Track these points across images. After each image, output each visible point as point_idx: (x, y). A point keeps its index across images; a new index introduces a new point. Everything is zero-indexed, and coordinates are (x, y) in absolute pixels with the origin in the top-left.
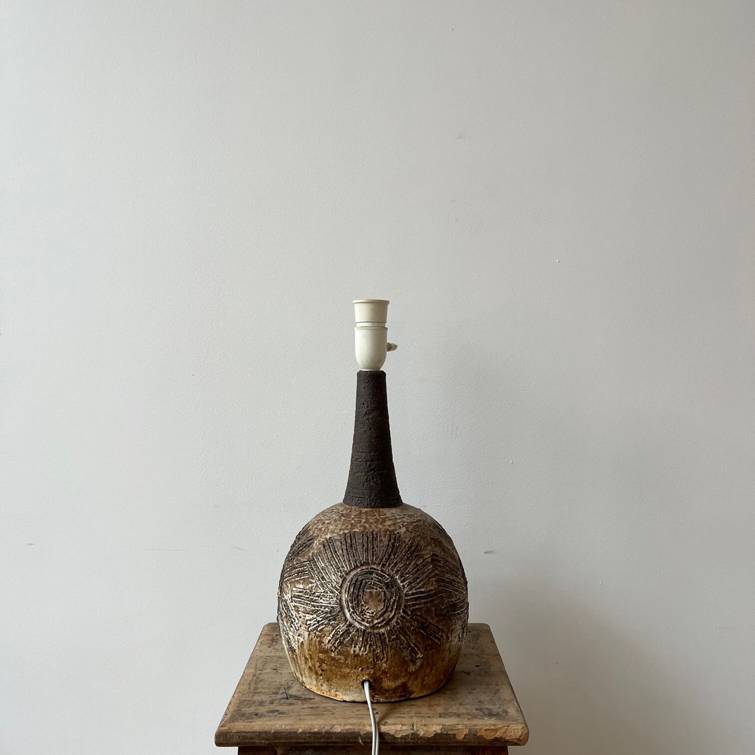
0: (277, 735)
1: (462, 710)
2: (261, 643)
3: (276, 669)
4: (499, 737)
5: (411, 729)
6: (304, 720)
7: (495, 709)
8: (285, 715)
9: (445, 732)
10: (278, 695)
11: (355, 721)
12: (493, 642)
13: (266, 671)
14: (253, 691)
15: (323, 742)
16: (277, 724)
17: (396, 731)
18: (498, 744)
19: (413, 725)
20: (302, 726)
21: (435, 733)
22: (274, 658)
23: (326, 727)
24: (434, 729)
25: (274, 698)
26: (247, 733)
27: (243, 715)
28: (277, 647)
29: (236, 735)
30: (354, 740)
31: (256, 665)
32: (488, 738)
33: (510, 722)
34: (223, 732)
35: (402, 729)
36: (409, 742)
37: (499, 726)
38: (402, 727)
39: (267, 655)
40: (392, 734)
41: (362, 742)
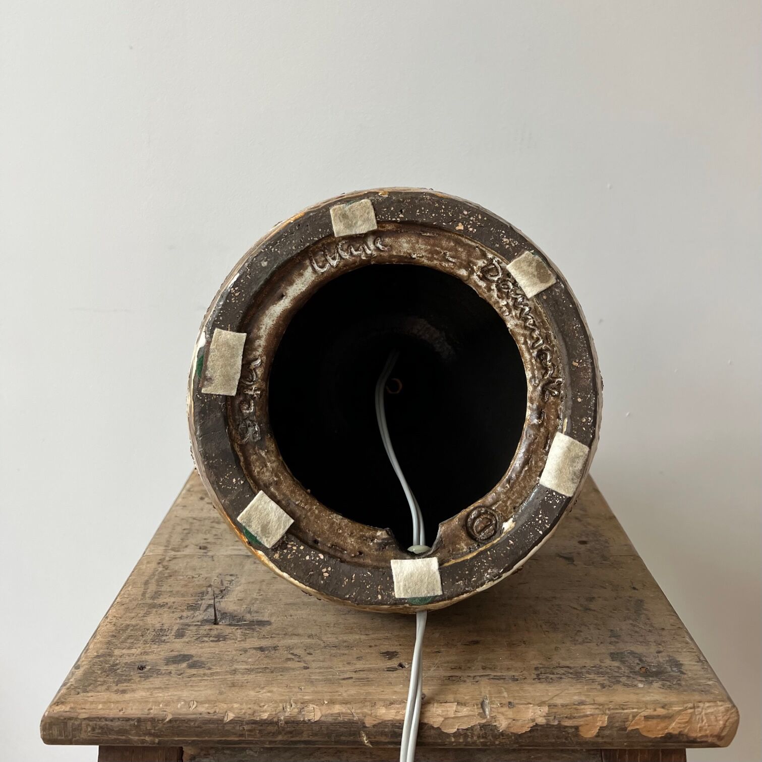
0: (178, 725)
1: (582, 658)
3: (205, 548)
4: (676, 732)
5: (479, 714)
6: (241, 685)
7: (650, 655)
8: (201, 671)
9: (556, 723)
10: (197, 613)
11: (353, 690)
13: (187, 551)
14: (151, 601)
15: (281, 742)
16: (179, 700)
17: (446, 719)
18: (671, 745)
19: (482, 705)
20: (236, 705)
21: (532, 724)
24: (530, 714)
25: (187, 621)
26: (112, 720)
27: (113, 669)
29: (88, 725)
30: (351, 738)
31: (170, 536)
32: (651, 736)
33: (697, 696)
34: (58, 719)
35: (459, 715)
36: (474, 743)
37: (676, 708)
38: (459, 707)
39: (194, 516)
40: (435, 726)
41: (371, 743)
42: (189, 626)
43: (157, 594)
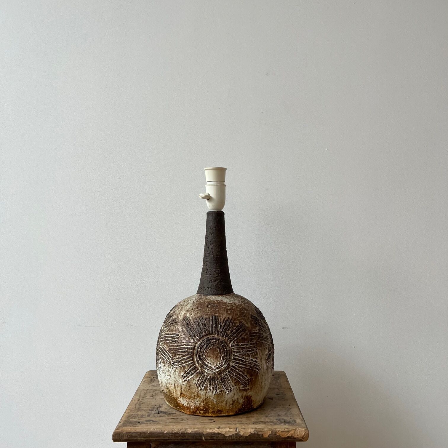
0: (152, 434)
1: (267, 420)
2: (144, 382)
3: (153, 397)
4: (291, 436)
5: (235, 431)
6: (168, 425)
7: (288, 419)
8: (156, 423)
9: (257, 433)
10: (153, 411)
11: (200, 426)
12: (287, 381)
13: (146, 398)
14: (138, 409)
15: (180, 439)
16: (151, 428)
17: (226, 432)
18: (289, 440)
19: (236, 429)
20: (167, 429)
21: (250, 433)
23: (182, 430)
24: (249, 431)
25: (150, 413)
26: (133, 433)
27: (131, 422)
28: (153, 384)
29: (126, 435)
30: (200, 438)
32: (283, 437)
33: (297, 427)
34: (117, 433)
35: (230, 431)
36: (234, 439)
37: (290, 429)
38: (230, 429)
39: (147, 389)
40: (223, 434)
41: (205, 439)
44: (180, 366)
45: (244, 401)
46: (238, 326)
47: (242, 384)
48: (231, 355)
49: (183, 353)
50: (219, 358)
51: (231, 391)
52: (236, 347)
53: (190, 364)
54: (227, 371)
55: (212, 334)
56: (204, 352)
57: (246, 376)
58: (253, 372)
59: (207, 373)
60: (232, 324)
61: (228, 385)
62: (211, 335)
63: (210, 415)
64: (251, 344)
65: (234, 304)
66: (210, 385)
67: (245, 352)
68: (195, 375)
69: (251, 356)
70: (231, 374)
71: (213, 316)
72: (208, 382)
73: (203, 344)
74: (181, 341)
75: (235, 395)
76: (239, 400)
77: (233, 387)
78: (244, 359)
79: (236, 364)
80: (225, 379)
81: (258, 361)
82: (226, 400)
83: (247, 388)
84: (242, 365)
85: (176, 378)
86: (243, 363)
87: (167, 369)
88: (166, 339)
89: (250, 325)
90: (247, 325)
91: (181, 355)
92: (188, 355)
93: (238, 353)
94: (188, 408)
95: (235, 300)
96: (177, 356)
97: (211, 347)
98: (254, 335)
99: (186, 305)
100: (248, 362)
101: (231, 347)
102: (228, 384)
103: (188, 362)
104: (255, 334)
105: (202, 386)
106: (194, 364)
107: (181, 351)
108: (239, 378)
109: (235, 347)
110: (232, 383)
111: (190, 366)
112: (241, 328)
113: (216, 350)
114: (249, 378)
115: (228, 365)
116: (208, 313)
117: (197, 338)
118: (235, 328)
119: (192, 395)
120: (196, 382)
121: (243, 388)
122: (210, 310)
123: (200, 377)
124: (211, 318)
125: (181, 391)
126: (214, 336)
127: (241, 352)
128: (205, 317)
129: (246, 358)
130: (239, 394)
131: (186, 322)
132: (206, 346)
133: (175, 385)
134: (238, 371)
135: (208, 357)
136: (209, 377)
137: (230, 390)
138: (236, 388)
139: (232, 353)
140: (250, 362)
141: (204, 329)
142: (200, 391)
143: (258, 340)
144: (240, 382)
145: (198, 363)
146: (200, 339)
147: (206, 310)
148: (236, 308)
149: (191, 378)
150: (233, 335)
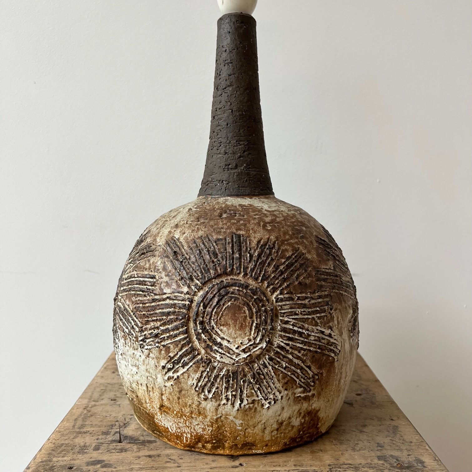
3: (115, 400)
10: (108, 436)
13: (103, 402)
14: (78, 430)
22: (116, 385)
25: (101, 441)
39: (109, 382)
42: (103, 444)
43: (82, 426)
44: (157, 347)
45: (303, 421)
46: (289, 257)
47: (301, 387)
48: (276, 322)
49: (164, 317)
50: (248, 329)
51: (275, 401)
52: (288, 303)
53: (180, 341)
54: (267, 357)
55: (231, 273)
56: (214, 313)
57: (309, 367)
58: (324, 358)
59: (219, 362)
60: (277, 252)
61: (270, 390)
62: (230, 275)
63: (227, 452)
64: (320, 297)
65: (278, 213)
66: (227, 389)
67: (307, 315)
68: (191, 366)
69: (321, 323)
70: (277, 365)
71: (233, 236)
72: (221, 383)
73: (210, 296)
74: (161, 289)
75: (285, 410)
76: (293, 420)
77: (280, 393)
78: (304, 331)
79: (287, 342)
80: (263, 374)
81: (335, 333)
82: (263, 422)
83: (310, 394)
84: (302, 344)
85: (149, 372)
86: (303, 339)
87: (131, 351)
88: (130, 286)
89: (315, 256)
90: (309, 256)
91: (160, 320)
92: (175, 322)
93: (292, 315)
94: (179, 437)
95: (280, 206)
96: (152, 324)
97: (229, 303)
98: (326, 277)
99: (174, 217)
100: (315, 336)
101: (276, 302)
102: (269, 386)
103: (176, 336)
104: (327, 275)
105: (209, 392)
106: (190, 341)
107: (160, 313)
108: (294, 373)
109: (284, 303)
110: (278, 385)
111: (180, 346)
112: (296, 261)
113: (240, 309)
114: (316, 371)
115: (270, 343)
116: (222, 228)
117: (197, 282)
118: (283, 261)
119: (187, 410)
120: (195, 382)
121: (302, 395)
122: (226, 224)
123: (202, 372)
124: (227, 239)
125: (162, 400)
126: (235, 277)
127: (297, 315)
128: (215, 237)
129: (310, 327)
130: (294, 408)
131: (172, 249)
132: (216, 300)
133: (147, 387)
134: (290, 357)
135: (223, 325)
136: (224, 370)
137: (274, 399)
138: (287, 394)
139: (277, 316)
140: (318, 337)
141: (213, 262)
142: (204, 404)
143: (334, 288)
144: (295, 381)
145: (199, 339)
146: (204, 284)
147: (217, 224)
148: (284, 220)
149: (184, 373)
150: (280, 275)
